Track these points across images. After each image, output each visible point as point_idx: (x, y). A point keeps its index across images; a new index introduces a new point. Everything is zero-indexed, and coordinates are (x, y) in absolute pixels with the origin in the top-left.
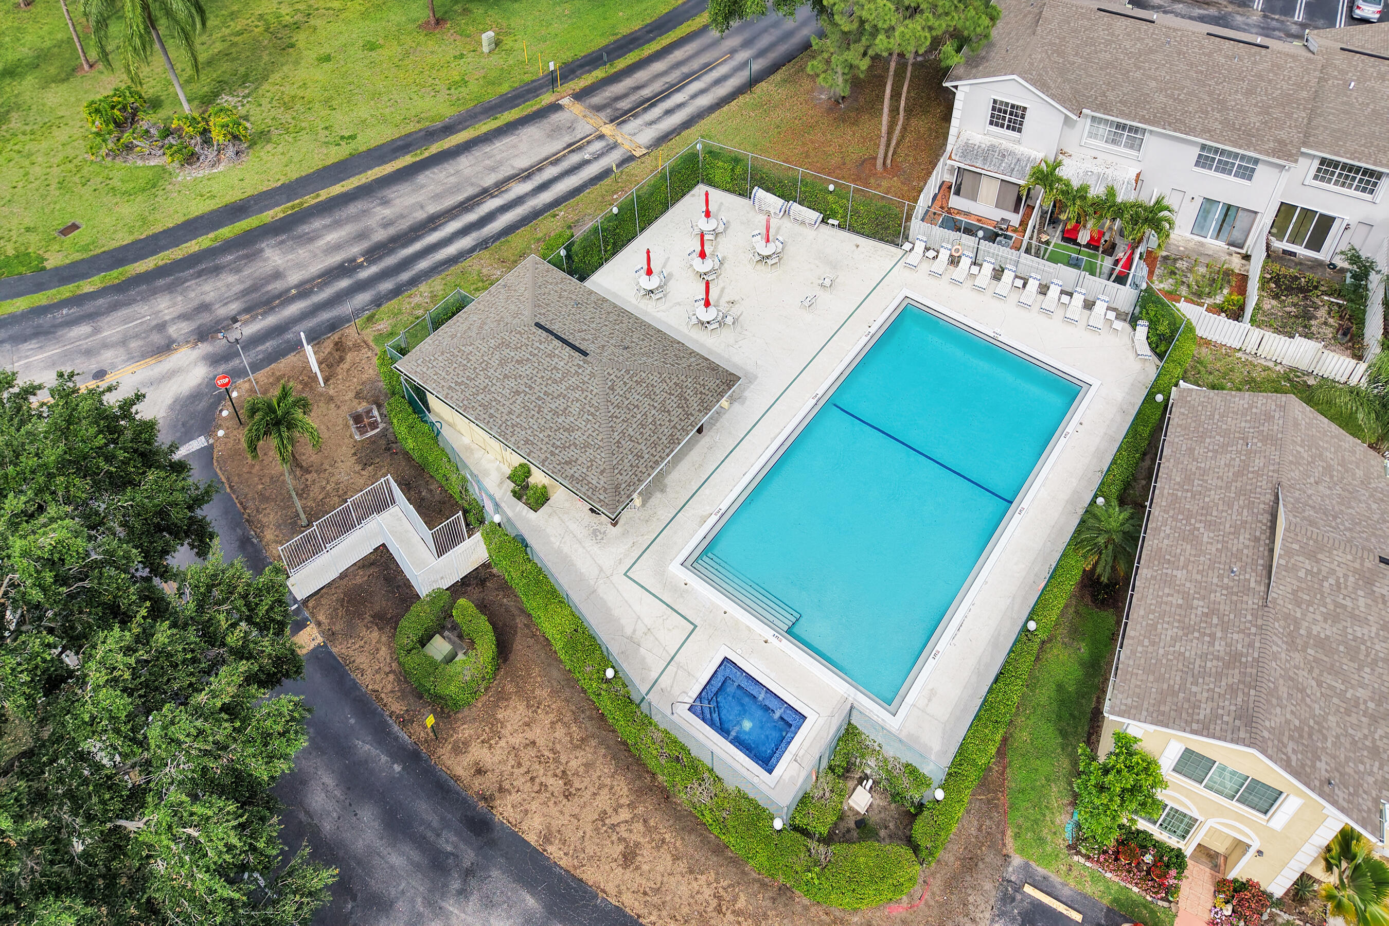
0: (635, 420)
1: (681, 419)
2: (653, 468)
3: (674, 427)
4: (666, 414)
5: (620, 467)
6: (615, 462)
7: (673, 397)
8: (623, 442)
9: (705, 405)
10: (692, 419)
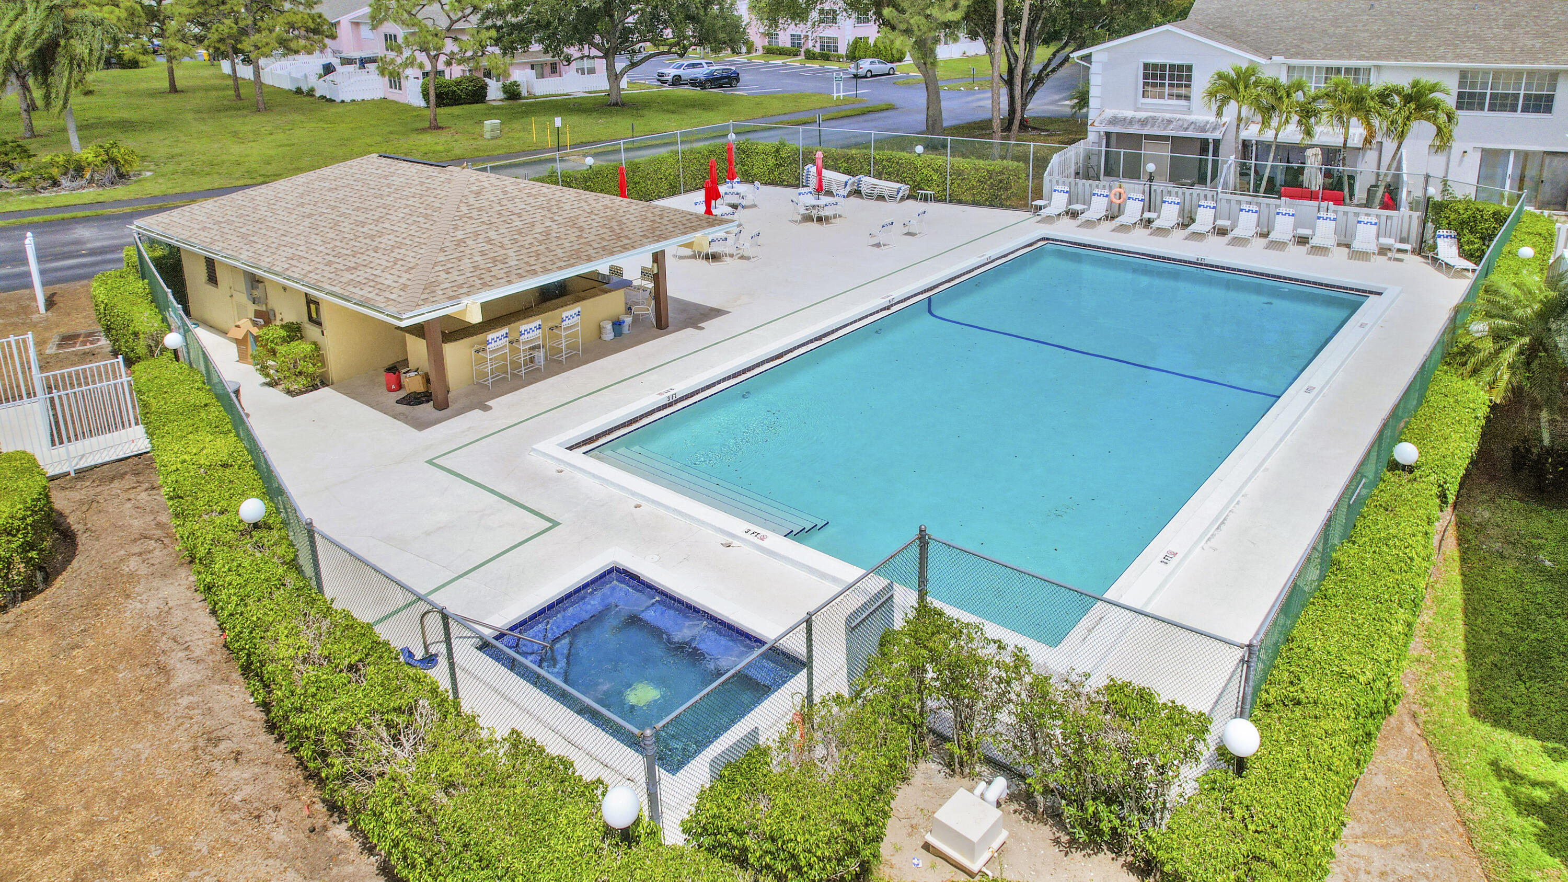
0: (508, 226)
1: (602, 239)
2: (521, 276)
3: (588, 244)
4: (575, 230)
5: (450, 265)
6: (440, 259)
7: (594, 217)
8: (470, 242)
9: (658, 233)
10: (627, 241)
